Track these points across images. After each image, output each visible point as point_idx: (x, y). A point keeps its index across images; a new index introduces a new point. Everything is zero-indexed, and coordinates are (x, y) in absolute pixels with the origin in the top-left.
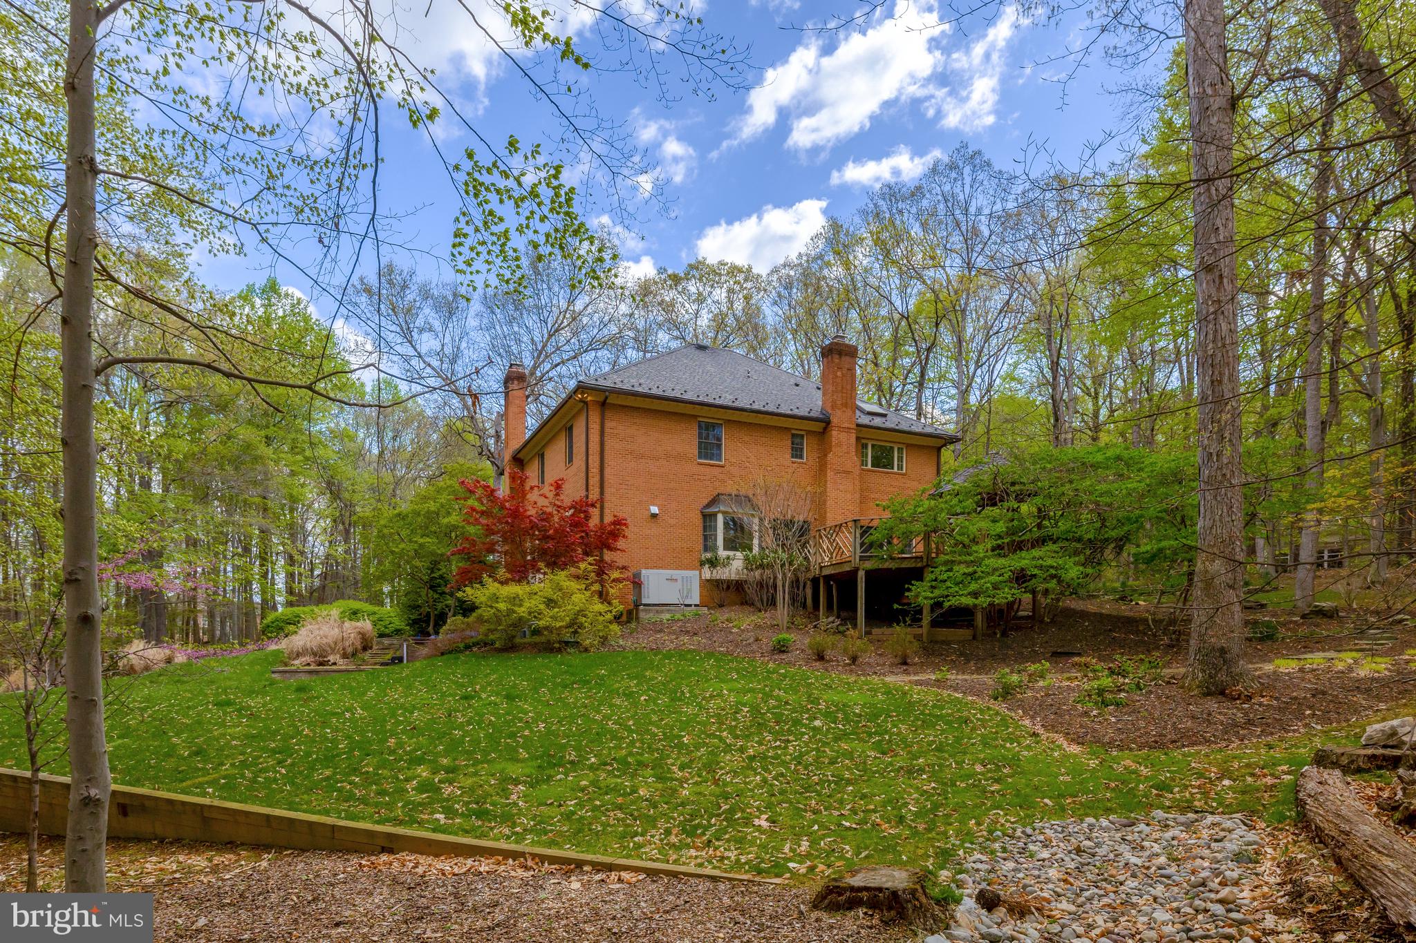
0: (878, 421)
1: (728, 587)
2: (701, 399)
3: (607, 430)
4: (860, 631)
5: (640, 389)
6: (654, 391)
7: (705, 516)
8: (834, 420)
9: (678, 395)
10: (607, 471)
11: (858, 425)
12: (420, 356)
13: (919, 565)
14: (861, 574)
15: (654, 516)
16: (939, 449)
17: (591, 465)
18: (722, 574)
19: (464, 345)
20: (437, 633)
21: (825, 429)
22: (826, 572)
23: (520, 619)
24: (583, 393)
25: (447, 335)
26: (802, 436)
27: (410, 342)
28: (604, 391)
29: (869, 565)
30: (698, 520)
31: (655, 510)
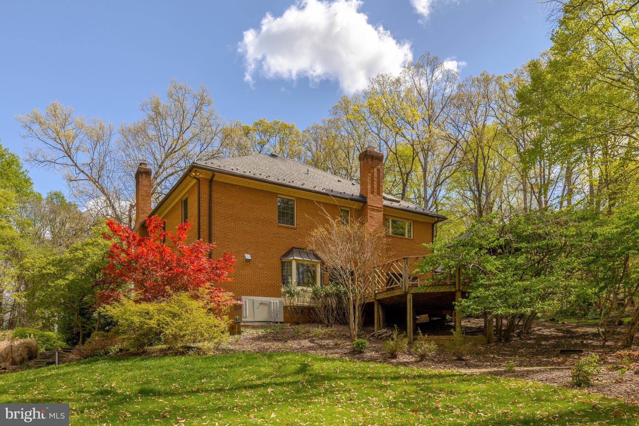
0: (395, 205)
1: (302, 311)
2: (280, 181)
3: (214, 199)
4: (410, 338)
5: (238, 172)
6: (247, 174)
7: (283, 263)
8: (369, 202)
9: (265, 178)
10: (214, 228)
11: (384, 206)
12: (76, 165)
13: (453, 290)
14: (409, 297)
15: (248, 261)
16: (433, 225)
17: (202, 224)
18: (297, 302)
19: (108, 159)
20: (83, 343)
21: (362, 207)
22: (380, 297)
23: (151, 329)
24: (196, 171)
25: (96, 153)
26: (348, 211)
27: (70, 157)
28: (212, 171)
29: (414, 290)
30: (278, 265)
31: (248, 257)
